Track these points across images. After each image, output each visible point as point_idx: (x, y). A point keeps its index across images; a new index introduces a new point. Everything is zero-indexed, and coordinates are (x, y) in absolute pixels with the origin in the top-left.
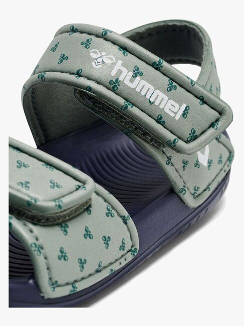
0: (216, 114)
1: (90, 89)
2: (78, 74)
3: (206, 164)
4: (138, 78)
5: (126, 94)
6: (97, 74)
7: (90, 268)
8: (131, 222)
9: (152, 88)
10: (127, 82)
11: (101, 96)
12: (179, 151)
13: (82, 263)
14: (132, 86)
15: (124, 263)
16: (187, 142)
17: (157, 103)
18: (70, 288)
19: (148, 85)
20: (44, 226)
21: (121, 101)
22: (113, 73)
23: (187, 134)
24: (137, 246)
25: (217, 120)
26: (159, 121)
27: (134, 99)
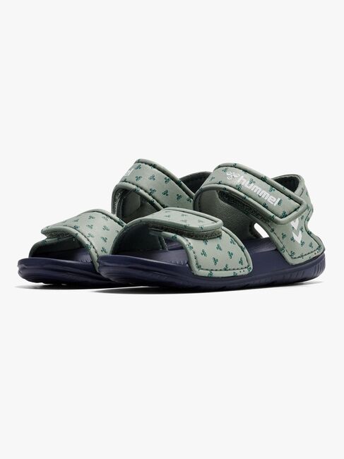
0: (298, 205)
1: (225, 189)
2: (220, 183)
3: (300, 242)
4: (252, 184)
5: (245, 192)
6: (229, 183)
7: (221, 265)
8: (246, 250)
9: (260, 189)
10: (246, 186)
11: (230, 191)
12: (276, 222)
13: (216, 261)
14: (249, 188)
15: (243, 273)
16: (281, 218)
17: (263, 197)
18: (209, 272)
19: (258, 188)
20: (194, 239)
21: (243, 195)
22: (239, 181)
23: (281, 214)
24: (251, 266)
25: (299, 208)
26: (264, 206)
27: (250, 194)
